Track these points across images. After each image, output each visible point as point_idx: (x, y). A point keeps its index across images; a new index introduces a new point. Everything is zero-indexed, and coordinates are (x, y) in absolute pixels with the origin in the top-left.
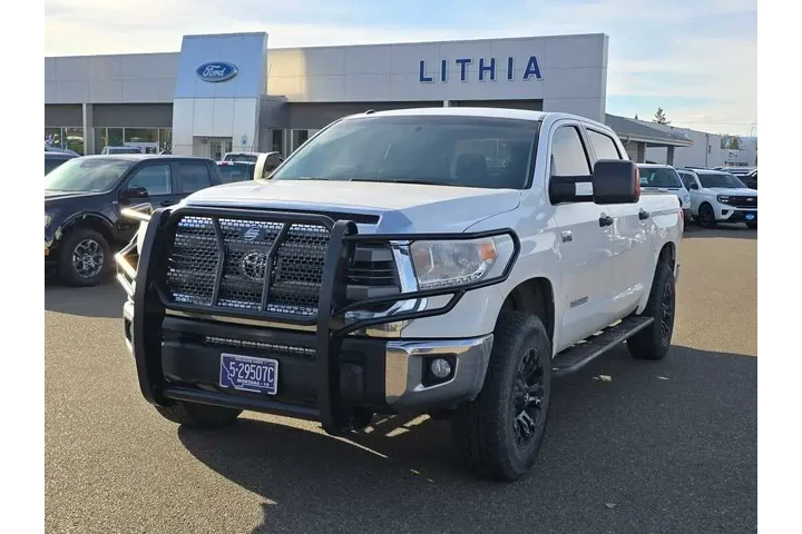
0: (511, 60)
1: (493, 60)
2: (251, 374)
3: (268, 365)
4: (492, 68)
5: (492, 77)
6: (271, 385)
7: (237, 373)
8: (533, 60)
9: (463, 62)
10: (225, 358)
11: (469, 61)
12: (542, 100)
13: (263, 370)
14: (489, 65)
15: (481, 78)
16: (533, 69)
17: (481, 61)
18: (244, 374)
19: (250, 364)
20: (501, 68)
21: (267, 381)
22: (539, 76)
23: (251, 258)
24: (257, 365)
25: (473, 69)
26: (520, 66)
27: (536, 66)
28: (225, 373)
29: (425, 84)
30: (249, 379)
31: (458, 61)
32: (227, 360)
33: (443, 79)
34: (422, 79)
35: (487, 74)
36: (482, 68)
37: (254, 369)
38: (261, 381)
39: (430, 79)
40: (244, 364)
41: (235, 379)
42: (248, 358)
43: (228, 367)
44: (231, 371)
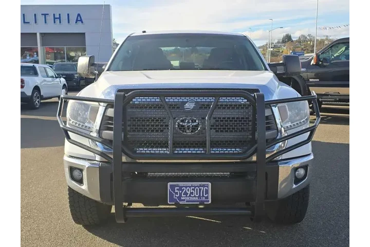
0: (68, 15)
1: (60, 15)
2: (192, 193)
3: (204, 186)
4: (60, 18)
5: (60, 22)
6: (207, 198)
7: (181, 194)
8: (79, 15)
9: (45, 15)
10: (170, 185)
11: (48, 14)
12: (84, 34)
13: (200, 190)
14: (58, 17)
15: (55, 23)
16: (79, 19)
17: (54, 15)
18: (186, 194)
19: (190, 187)
20: (64, 18)
21: (203, 196)
22: (82, 22)
23: (182, 121)
24: (195, 187)
25: (50, 18)
26: (73, 18)
27: (81, 18)
28: (171, 195)
29: (26, 25)
30: (190, 196)
31: (42, 14)
32: (173, 187)
33: (36, 22)
34: (24, 22)
35: (57, 21)
36: (55, 18)
37: (193, 189)
38: (199, 197)
39: (29, 23)
40: (186, 187)
41: (179, 198)
42: (190, 184)
43: (174, 191)
44: (177, 193)
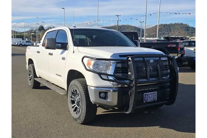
6: (156, 98)
13: (154, 95)
18: (149, 97)
37: (151, 95)
38: (153, 98)
40: (149, 95)
41: (147, 99)
42: (150, 93)
43: (146, 97)
44: (146, 98)
